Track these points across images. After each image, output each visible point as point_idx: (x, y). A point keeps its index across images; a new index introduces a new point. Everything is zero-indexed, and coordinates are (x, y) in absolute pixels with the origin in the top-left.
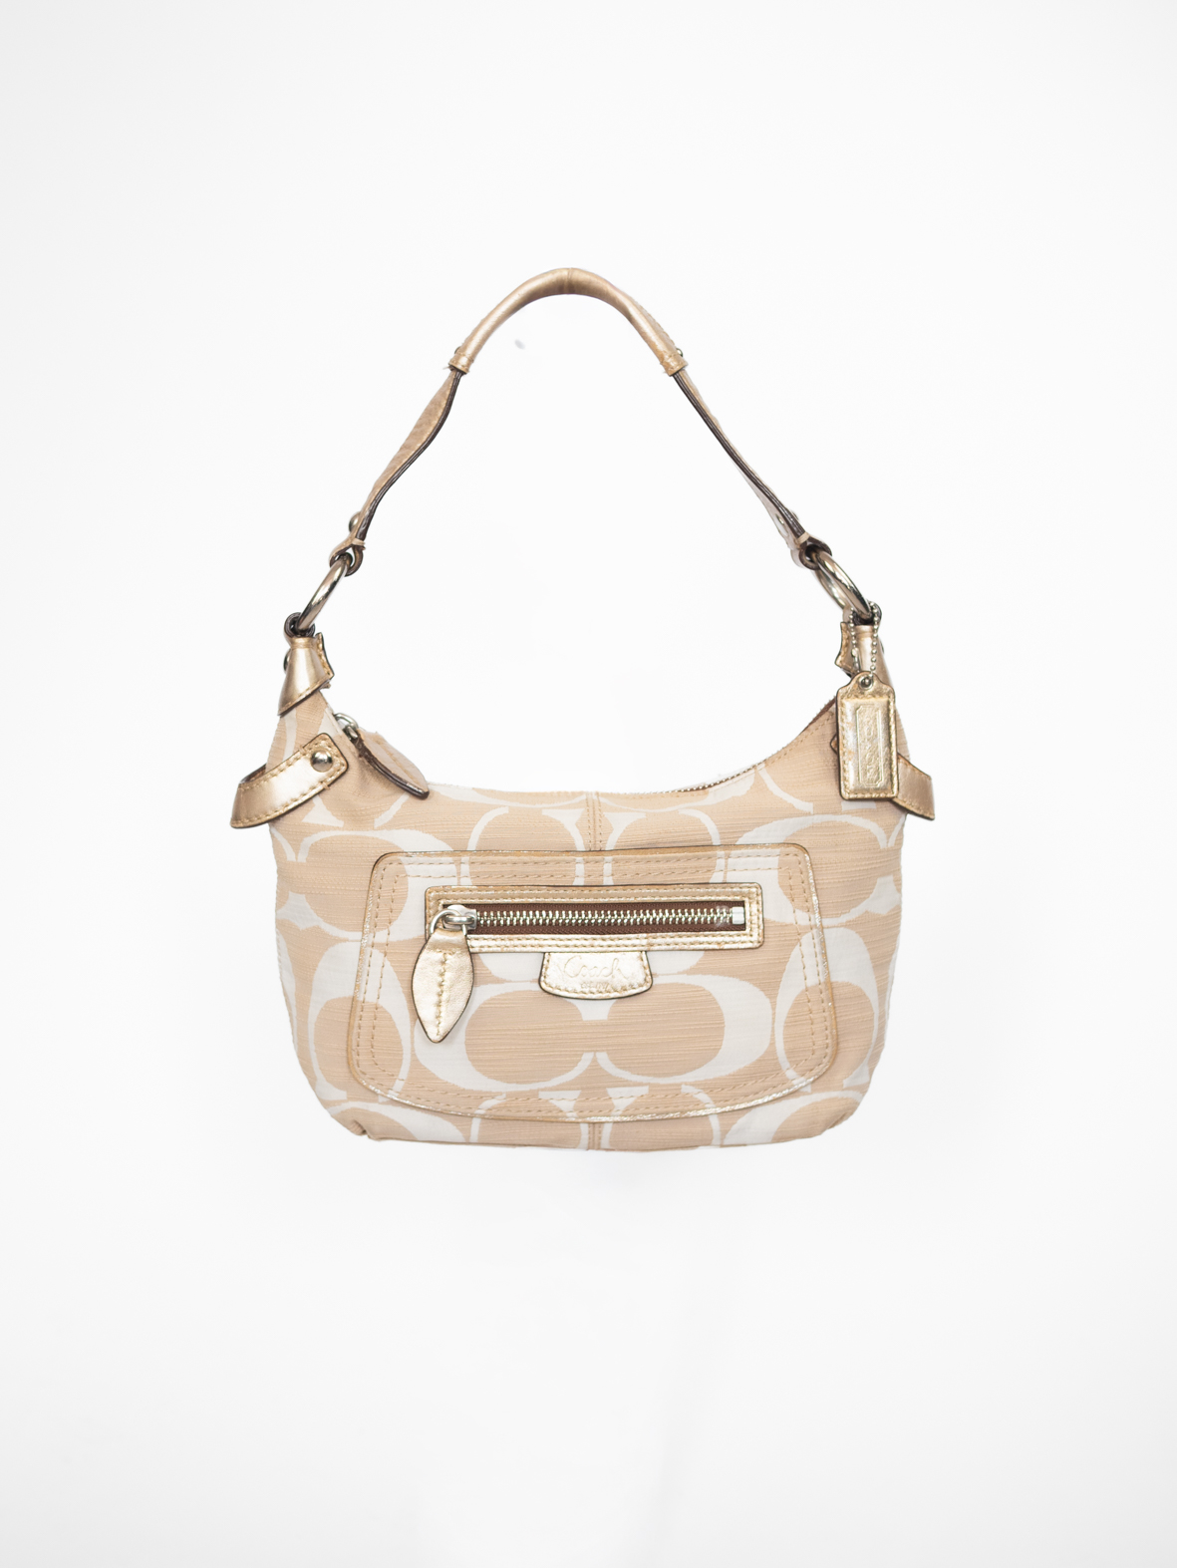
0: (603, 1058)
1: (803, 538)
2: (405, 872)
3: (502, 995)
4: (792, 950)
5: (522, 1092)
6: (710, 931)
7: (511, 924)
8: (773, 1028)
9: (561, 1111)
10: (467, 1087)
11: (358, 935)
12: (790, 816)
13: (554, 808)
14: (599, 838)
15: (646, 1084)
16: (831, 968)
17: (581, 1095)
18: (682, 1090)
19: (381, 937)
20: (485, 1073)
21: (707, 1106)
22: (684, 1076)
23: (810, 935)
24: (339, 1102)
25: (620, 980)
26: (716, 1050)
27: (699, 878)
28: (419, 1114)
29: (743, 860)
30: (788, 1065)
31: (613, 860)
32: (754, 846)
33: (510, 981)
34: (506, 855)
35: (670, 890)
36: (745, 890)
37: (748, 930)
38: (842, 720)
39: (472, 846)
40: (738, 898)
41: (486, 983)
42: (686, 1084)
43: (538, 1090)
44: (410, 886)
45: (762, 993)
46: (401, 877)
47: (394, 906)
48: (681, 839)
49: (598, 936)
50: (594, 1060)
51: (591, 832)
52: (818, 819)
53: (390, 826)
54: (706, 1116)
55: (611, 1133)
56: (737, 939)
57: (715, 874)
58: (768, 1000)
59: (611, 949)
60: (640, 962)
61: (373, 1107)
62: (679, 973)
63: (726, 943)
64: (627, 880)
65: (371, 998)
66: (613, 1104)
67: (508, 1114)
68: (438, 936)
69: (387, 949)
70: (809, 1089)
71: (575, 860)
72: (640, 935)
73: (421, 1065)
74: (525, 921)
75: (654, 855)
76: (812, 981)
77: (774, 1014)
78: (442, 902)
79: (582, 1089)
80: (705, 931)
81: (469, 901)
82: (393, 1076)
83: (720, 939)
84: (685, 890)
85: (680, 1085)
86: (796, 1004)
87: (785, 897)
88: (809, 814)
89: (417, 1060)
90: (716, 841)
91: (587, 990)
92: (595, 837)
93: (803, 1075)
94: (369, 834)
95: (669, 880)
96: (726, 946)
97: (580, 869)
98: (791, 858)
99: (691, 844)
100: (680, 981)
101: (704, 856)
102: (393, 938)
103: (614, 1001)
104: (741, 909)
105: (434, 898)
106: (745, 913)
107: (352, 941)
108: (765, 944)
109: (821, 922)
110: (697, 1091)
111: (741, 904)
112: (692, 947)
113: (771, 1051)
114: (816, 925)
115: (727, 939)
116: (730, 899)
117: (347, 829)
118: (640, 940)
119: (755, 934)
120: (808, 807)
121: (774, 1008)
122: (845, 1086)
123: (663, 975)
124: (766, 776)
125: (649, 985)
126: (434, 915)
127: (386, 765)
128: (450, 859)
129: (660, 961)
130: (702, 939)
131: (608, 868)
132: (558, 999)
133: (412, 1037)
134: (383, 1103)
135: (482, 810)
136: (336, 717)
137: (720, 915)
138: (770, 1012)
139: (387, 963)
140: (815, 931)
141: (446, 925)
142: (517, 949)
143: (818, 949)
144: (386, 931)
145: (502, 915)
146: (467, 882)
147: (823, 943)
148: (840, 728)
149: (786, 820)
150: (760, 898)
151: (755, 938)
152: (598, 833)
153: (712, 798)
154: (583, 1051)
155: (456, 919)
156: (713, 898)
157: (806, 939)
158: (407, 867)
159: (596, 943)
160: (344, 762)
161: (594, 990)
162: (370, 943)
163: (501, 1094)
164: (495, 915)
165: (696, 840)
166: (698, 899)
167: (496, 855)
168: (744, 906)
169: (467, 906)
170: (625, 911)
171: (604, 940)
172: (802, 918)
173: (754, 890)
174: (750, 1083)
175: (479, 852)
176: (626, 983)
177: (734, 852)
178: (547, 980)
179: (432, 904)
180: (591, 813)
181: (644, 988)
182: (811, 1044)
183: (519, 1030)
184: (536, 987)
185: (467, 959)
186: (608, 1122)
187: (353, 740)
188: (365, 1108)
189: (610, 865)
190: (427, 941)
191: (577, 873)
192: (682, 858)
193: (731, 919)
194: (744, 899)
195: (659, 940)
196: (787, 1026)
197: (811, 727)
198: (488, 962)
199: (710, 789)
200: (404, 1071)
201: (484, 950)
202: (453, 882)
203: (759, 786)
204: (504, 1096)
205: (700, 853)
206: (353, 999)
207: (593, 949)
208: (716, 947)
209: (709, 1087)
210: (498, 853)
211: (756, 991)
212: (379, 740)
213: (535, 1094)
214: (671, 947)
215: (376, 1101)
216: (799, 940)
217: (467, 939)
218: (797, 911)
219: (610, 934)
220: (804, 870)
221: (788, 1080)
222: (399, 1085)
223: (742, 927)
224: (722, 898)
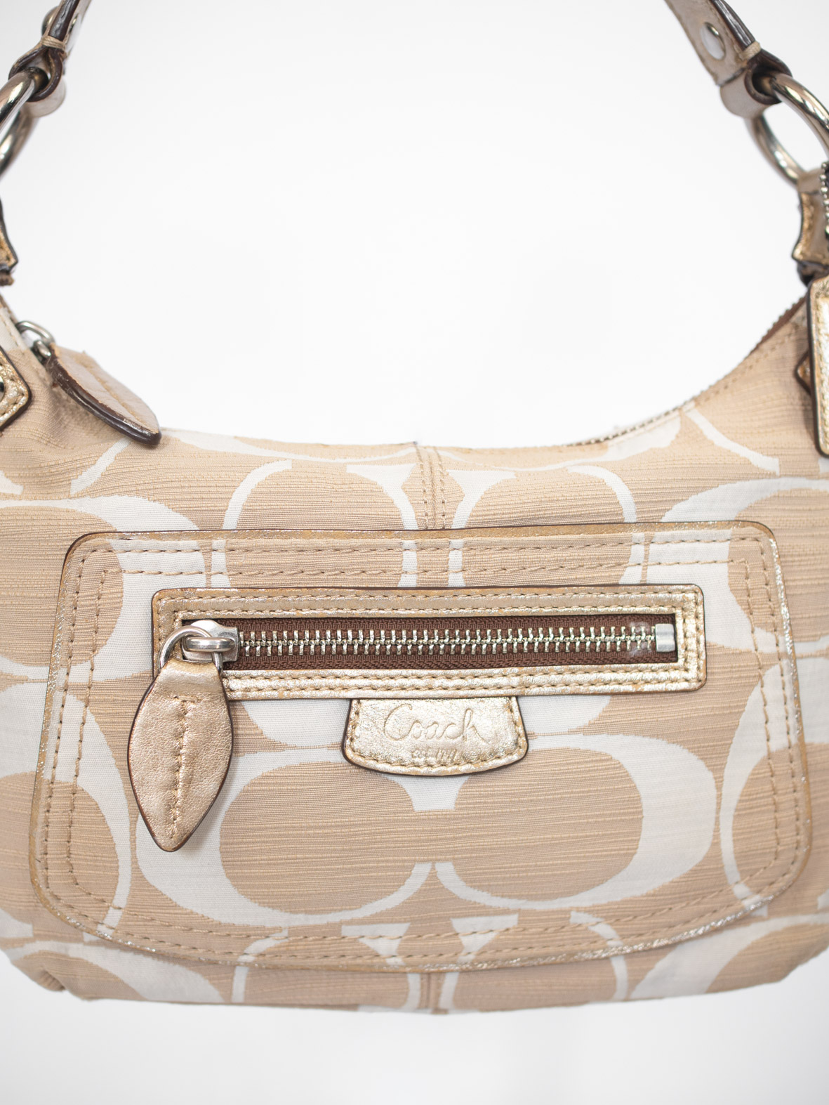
0: (447, 873)
1: (751, 52)
2: (117, 565)
3: (280, 769)
4: (750, 692)
5: (315, 927)
6: (620, 663)
7: (296, 653)
8: (717, 819)
9: (377, 956)
10: (224, 920)
11: (43, 672)
12: (745, 478)
13: (365, 463)
14: (441, 509)
15: (514, 912)
16: (805, 721)
17: (409, 931)
18: (572, 920)
19: (79, 674)
20: (253, 898)
21: (610, 943)
22: (572, 898)
23: (777, 668)
24: (22, 941)
25: (475, 743)
26: (629, 856)
27: (603, 576)
28: (149, 962)
29: (673, 547)
30: (737, 877)
31: (465, 545)
32: (692, 524)
33: (295, 747)
34: (288, 536)
35: (556, 595)
36: (678, 596)
37: (681, 661)
38: (818, 330)
39: (231, 520)
40: (666, 610)
41: (253, 750)
42: (578, 910)
43: (341, 923)
44: (125, 588)
45: (701, 763)
46: (110, 572)
47: (101, 622)
48: (574, 511)
49: (440, 672)
50: (433, 876)
51: (428, 498)
52: (787, 484)
53: (94, 491)
54: (607, 958)
55: (457, 988)
56: (663, 675)
57: (628, 570)
58: (710, 775)
59: (461, 693)
60: (507, 714)
61: (75, 950)
62: (571, 732)
63: (647, 682)
64: (488, 577)
65: (64, 774)
66: (461, 943)
67: (292, 961)
68: (172, 670)
69: (88, 694)
70: (764, 912)
71: (401, 544)
72: (509, 669)
73: (148, 883)
74: (318, 646)
75: (532, 538)
76: (779, 742)
77: (719, 797)
78: (181, 615)
79: (413, 921)
80: (612, 663)
81: (224, 614)
82: (103, 903)
83: (636, 676)
84: (581, 596)
85: (568, 911)
86: (753, 780)
87: (739, 608)
88: (771, 475)
89: (143, 877)
90: (630, 515)
91: (421, 761)
92: (434, 508)
93: (759, 892)
94: (63, 504)
95: (555, 578)
96: (647, 688)
97: (410, 559)
98: (748, 544)
99: (589, 520)
100: (572, 745)
101: (612, 540)
102: (99, 676)
103: (466, 778)
104: (669, 627)
105: (166, 609)
106: (675, 634)
107: (34, 681)
108: (708, 683)
109: (792, 648)
110: (594, 920)
111: (671, 619)
112: (592, 688)
113: (714, 856)
114: (786, 653)
115: (649, 676)
116: (653, 610)
117: (27, 498)
118: (508, 678)
119: (692, 666)
120: (771, 464)
121: (719, 788)
122: (820, 907)
123: (544, 735)
124: (699, 418)
125: (522, 751)
126: (167, 637)
127: (90, 391)
128: (194, 543)
129: (541, 715)
130: (608, 676)
131: (456, 558)
132: (374, 775)
133: (133, 841)
134: (91, 943)
135: (249, 465)
136: (20, 328)
137: (638, 637)
138: (714, 792)
139: (91, 718)
140: (785, 662)
141: (187, 654)
142: (306, 694)
143: (789, 691)
144: (88, 665)
145: (280, 638)
146: (221, 581)
147: (796, 681)
148: (815, 342)
149: (738, 484)
150: (700, 609)
151: (692, 674)
152: (439, 500)
153: (613, 453)
154: (415, 861)
155: (204, 643)
156: (626, 610)
157: (772, 675)
158: (122, 557)
159: (437, 683)
160: (23, 389)
161: (432, 760)
162: (61, 684)
163: (280, 930)
164: (269, 638)
165: (598, 514)
166: (601, 610)
167: (270, 536)
168: (674, 622)
169: (221, 621)
170: (484, 631)
171: (449, 678)
172: (765, 642)
173: (691, 596)
174: (679, 906)
175: (240, 531)
176: (485, 747)
177: (659, 534)
178: (356, 745)
179: (162, 618)
180: (427, 470)
181: (515, 757)
182: (774, 843)
183: (310, 827)
184: (336, 757)
185: (222, 711)
186: (452, 971)
187: (43, 360)
188: (63, 951)
189: (460, 553)
190: (154, 679)
191: (405, 566)
192: (577, 542)
193: (654, 643)
194: (674, 611)
195: (539, 678)
196: (739, 815)
197: (765, 346)
198: (260, 717)
199: (609, 443)
200: (122, 895)
201: (254, 694)
202: (199, 582)
203: (689, 433)
204: (285, 933)
205: (605, 535)
206: (38, 776)
207: (431, 693)
208: (630, 688)
209: (613, 914)
210: (273, 532)
211: (693, 759)
212: (87, 362)
213: (335, 929)
214: (558, 689)
215: (79, 940)
216: (760, 677)
217: (222, 677)
218: (757, 630)
219: (459, 668)
220: (768, 564)
221: (736, 899)
222: (113, 917)
223: (671, 656)
224: (640, 609)
